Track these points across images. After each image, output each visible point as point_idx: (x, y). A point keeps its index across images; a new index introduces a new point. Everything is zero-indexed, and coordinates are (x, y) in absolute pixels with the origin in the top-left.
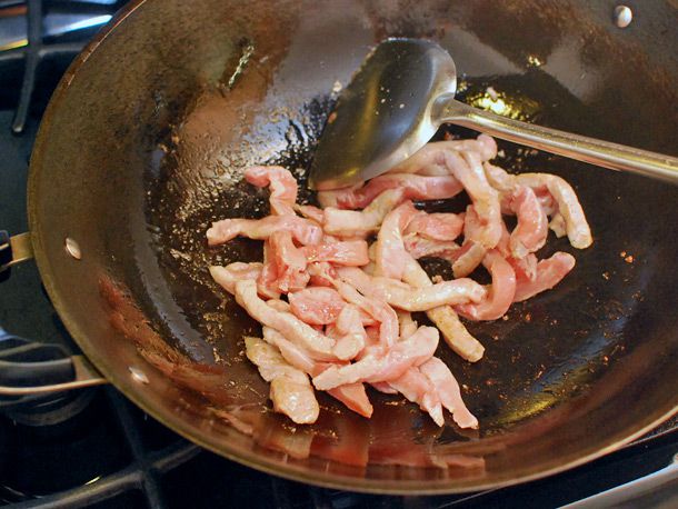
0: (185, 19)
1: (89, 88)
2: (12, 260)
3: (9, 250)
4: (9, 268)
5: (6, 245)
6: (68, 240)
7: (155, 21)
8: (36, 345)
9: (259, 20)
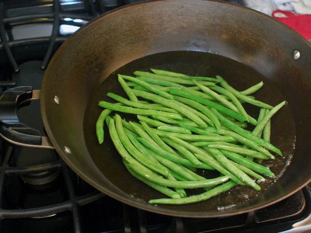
0: (124, 25)
1: (79, 43)
2: (31, 98)
3: (31, 94)
4: (30, 101)
5: (30, 92)
6: (56, 96)
7: (111, 23)
8: (29, 128)
9: (154, 32)
